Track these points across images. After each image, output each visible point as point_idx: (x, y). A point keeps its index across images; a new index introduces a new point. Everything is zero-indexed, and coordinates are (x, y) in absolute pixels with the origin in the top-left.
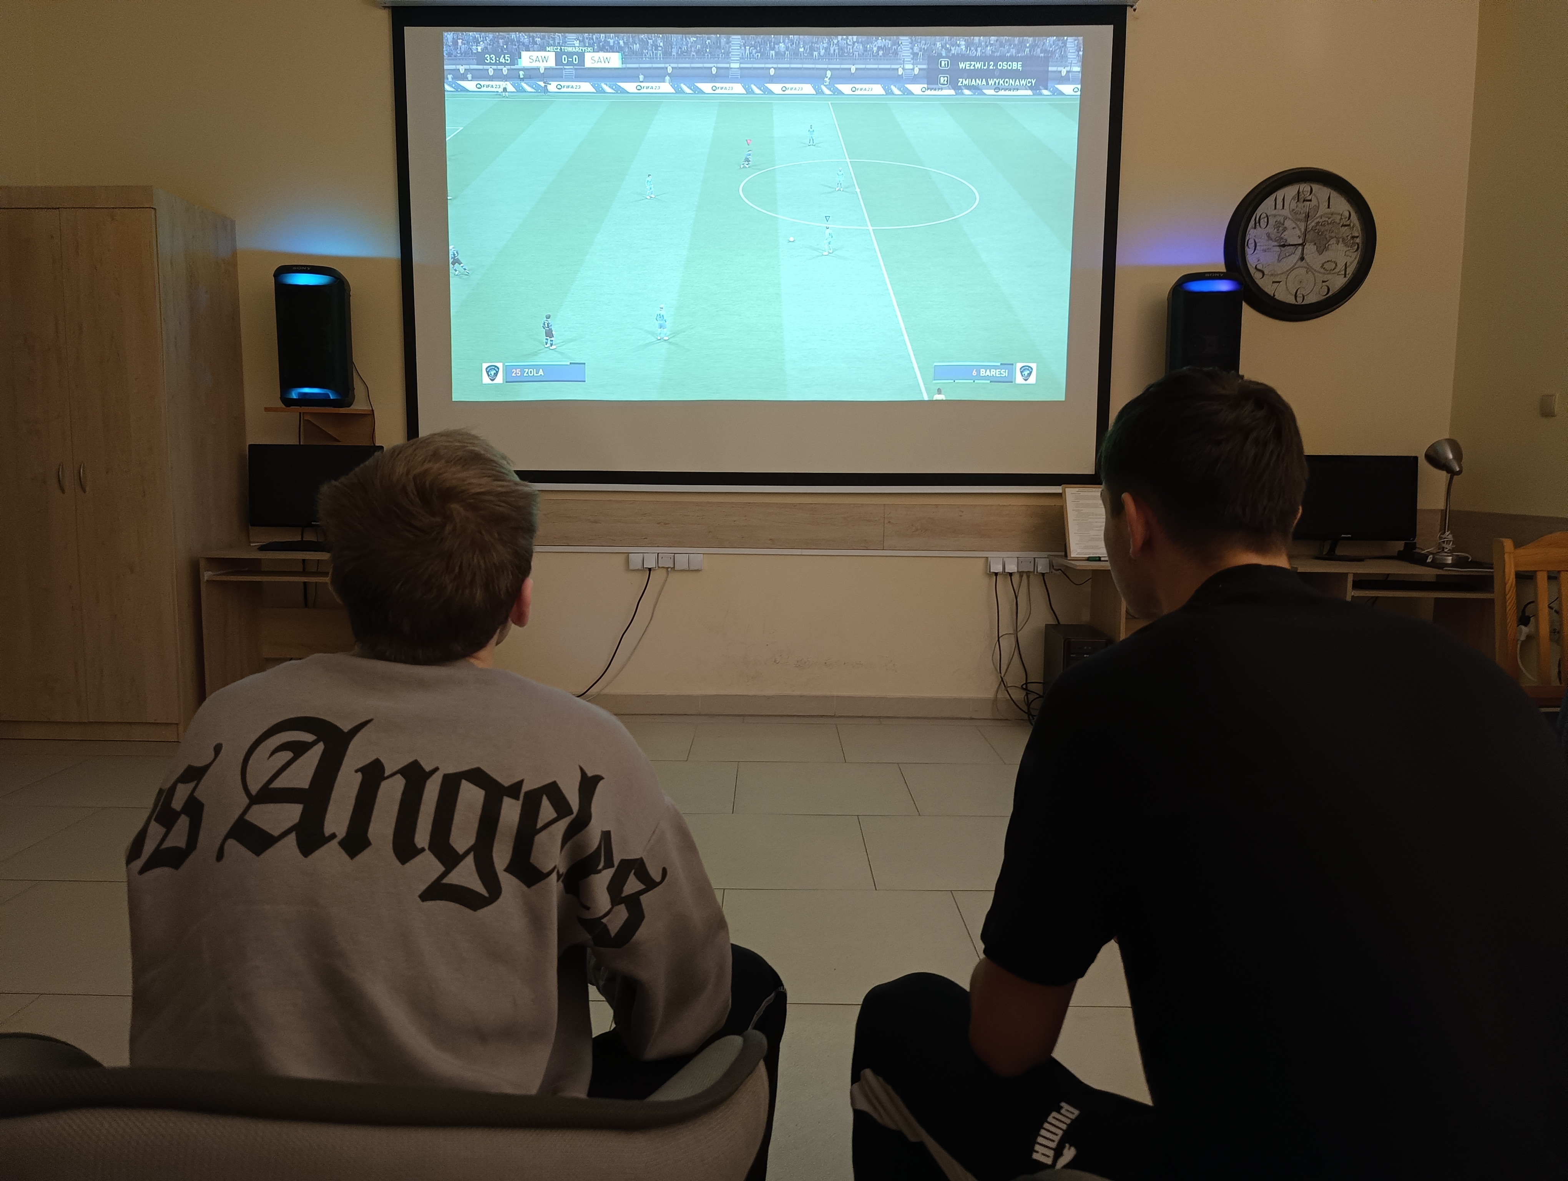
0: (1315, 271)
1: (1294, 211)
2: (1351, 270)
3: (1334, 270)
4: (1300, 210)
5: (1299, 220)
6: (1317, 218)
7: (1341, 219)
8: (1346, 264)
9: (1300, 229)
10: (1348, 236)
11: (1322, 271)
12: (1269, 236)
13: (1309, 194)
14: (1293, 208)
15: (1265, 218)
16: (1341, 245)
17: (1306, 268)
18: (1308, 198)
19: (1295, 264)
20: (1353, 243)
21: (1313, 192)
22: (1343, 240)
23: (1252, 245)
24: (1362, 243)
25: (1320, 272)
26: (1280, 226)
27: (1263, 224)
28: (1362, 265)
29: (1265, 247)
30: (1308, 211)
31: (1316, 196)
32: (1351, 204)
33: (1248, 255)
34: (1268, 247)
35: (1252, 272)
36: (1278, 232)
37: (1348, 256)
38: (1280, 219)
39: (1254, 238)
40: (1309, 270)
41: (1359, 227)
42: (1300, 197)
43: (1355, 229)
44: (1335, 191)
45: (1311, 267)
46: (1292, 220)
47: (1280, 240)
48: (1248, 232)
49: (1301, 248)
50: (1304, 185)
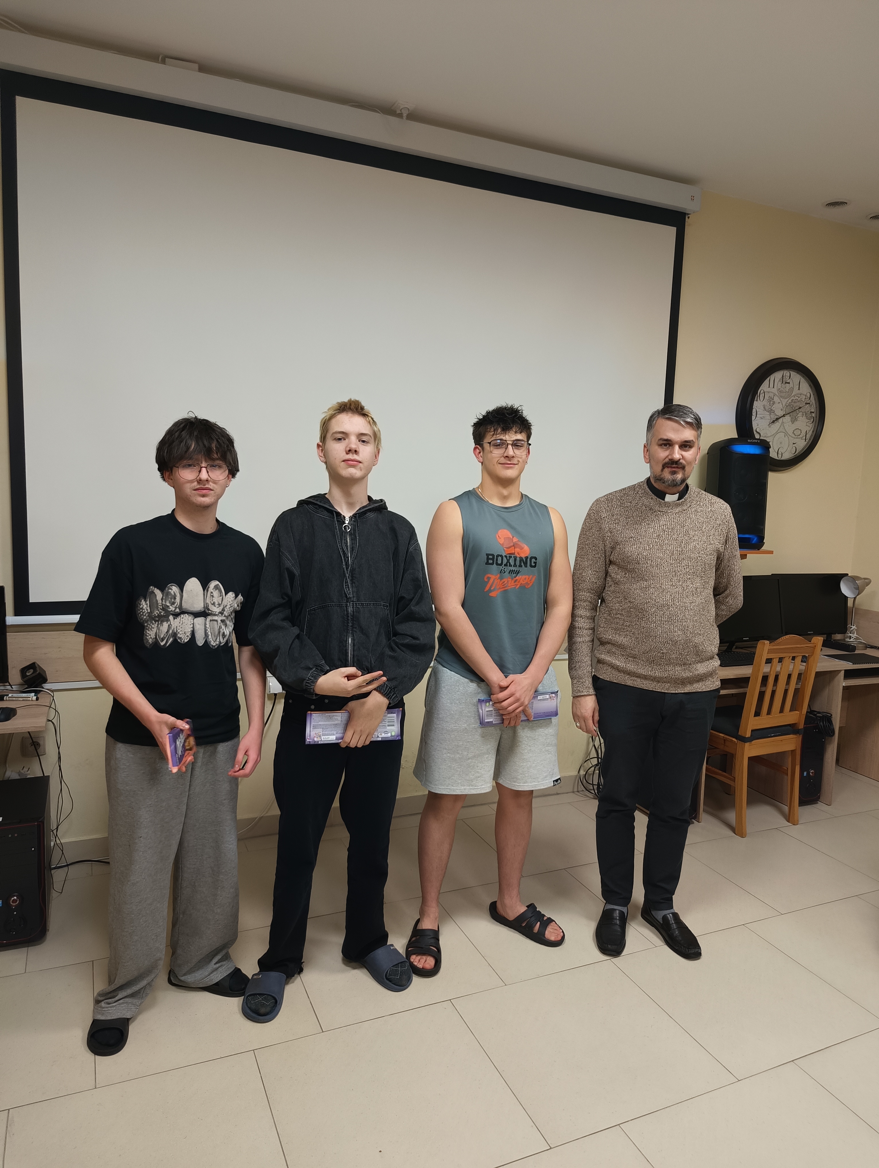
0: (789, 435)
1: (780, 390)
2: (808, 436)
3: (799, 435)
4: (783, 390)
5: (781, 397)
6: (792, 396)
7: (806, 398)
8: (806, 432)
9: (782, 404)
10: (808, 412)
11: (793, 436)
12: (764, 408)
13: (788, 378)
14: (779, 388)
15: (762, 393)
16: (804, 417)
17: (784, 433)
18: (788, 381)
19: (778, 430)
20: (811, 417)
21: (791, 377)
22: (806, 414)
23: (754, 414)
24: (816, 417)
25: (792, 437)
26: (771, 399)
27: (762, 398)
28: (816, 433)
29: (761, 416)
30: (788, 391)
31: (792, 381)
32: (811, 388)
33: (753, 421)
34: (765, 415)
35: (755, 434)
36: (770, 405)
37: (808, 426)
38: (772, 395)
39: (756, 408)
40: (786, 435)
41: (815, 405)
42: (783, 380)
43: (812, 406)
44: (803, 377)
45: (787, 433)
46: (778, 397)
47: (771, 411)
48: (754, 404)
49: (782, 418)
50: (786, 371)
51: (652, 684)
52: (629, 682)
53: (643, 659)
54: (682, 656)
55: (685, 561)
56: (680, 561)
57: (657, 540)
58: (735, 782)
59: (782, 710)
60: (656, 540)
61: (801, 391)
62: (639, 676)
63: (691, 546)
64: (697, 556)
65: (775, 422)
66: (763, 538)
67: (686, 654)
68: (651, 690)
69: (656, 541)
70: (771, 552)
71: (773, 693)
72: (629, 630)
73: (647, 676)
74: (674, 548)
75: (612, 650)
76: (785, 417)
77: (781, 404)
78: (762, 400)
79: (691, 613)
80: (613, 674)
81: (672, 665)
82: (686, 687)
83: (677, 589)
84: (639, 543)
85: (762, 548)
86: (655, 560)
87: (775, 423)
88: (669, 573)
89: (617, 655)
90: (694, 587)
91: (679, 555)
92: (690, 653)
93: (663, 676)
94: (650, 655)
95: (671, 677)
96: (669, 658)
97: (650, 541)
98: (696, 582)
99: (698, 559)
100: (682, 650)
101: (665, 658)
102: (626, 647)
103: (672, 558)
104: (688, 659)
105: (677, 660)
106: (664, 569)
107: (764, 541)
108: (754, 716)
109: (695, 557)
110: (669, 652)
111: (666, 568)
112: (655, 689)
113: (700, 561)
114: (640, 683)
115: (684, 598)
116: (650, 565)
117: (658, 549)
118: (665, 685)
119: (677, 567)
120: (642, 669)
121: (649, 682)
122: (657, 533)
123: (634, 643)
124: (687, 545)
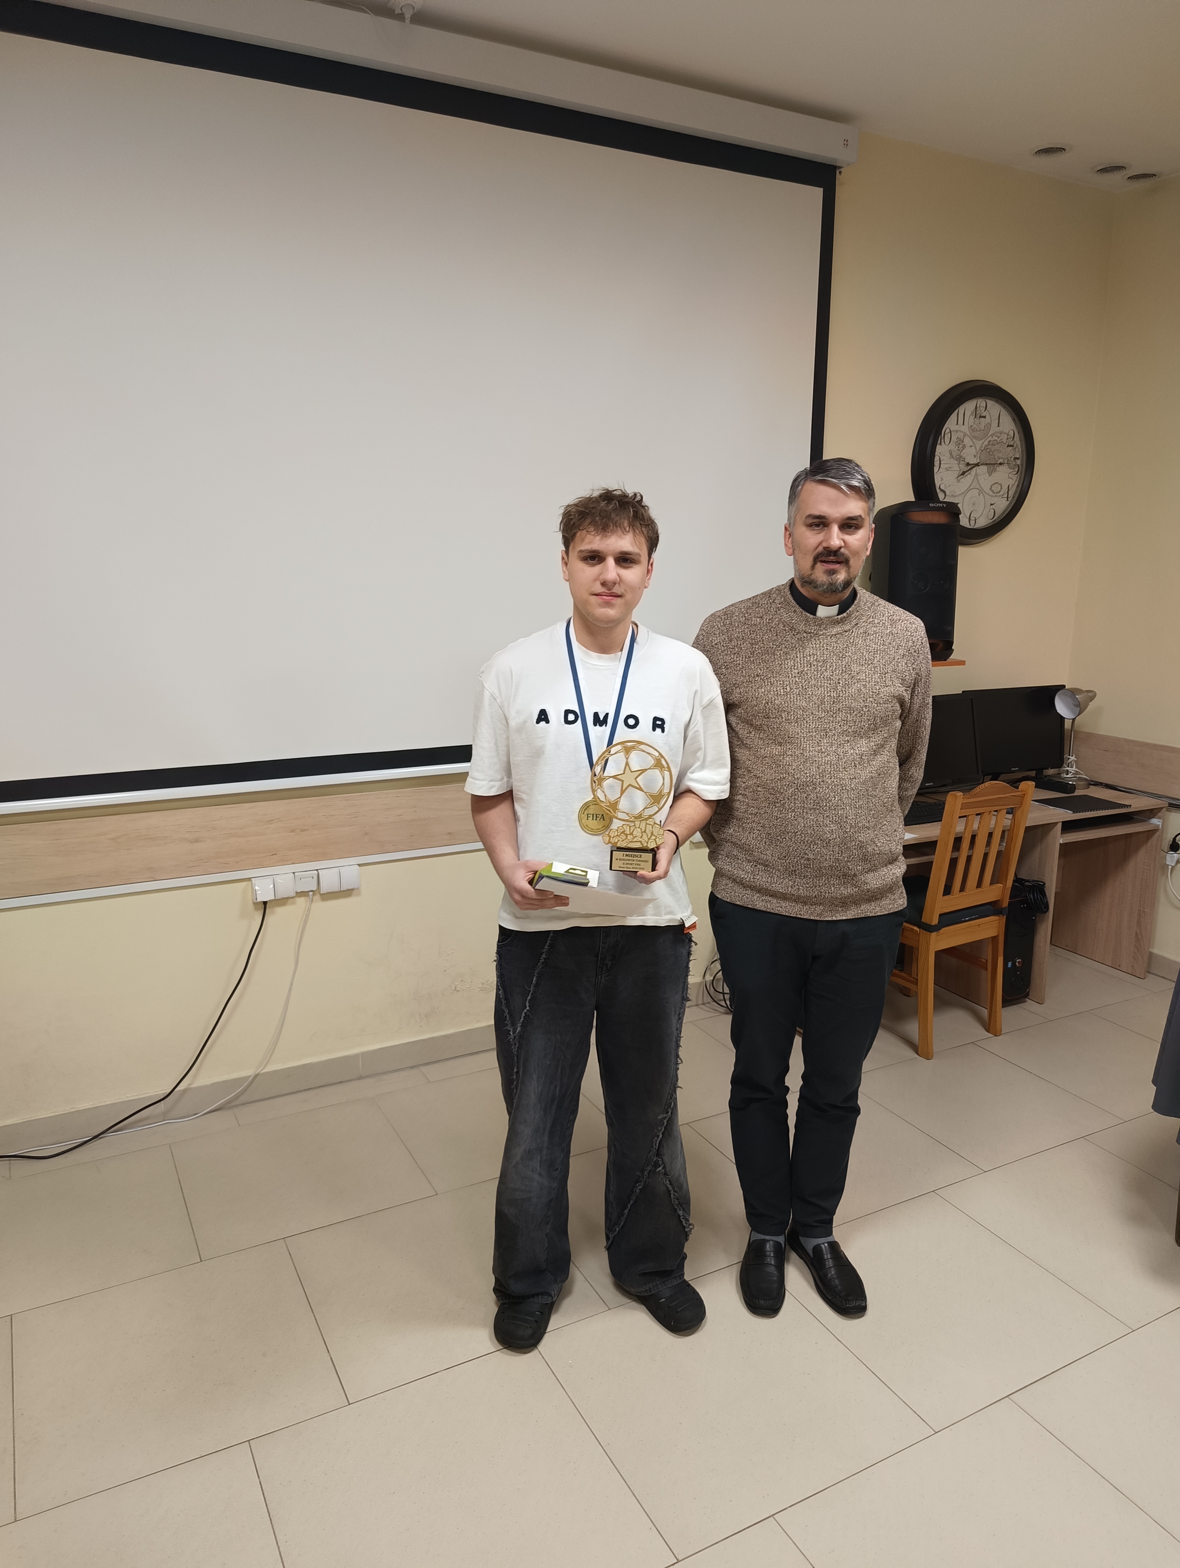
0: (985, 492)
1: (972, 428)
2: (1011, 493)
3: (999, 492)
4: (976, 426)
5: (975, 437)
6: (989, 437)
7: (1007, 439)
8: (1008, 487)
9: (976, 448)
10: (1011, 457)
11: (991, 493)
12: (951, 454)
13: (984, 409)
14: (971, 424)
15: (948, 433)
16: (1006, 466)
17: (979, 489)
18: (982, 415)
19: (971, 485)
20: (1015, 465)
21: (988, 409)
22: (1008, 461)
23: (937, 463)
24: (1022, 465)
25: (988, 495)
26: (960, 442)
27: (947, 440)
28: (1022, 488)
29: (947, 466)
30: (983, 428)
31: (989, 414)
32: (1015, 423)
33: (935, 474)
34: (950, 465)
35: (938, 492)
36: (959, 450)
37: (1010, 478)
38: (961, 435)
39: (939, 455)
40: (981, 492)
41: (1020, 448)
42: (977, 413)
43: (1017, 450)
44: (1004, 408)
45: (983, 489)
46: (970, 438)
47: (960, 459)
48: (937, 449)
49: (975, 468)
50: (981, 400)
51: (795, 906)
52: (760, 903)
53: (779, 868)
54: (839, 864)
55: (842, 714)
56: (834, 714)
57: (799, 679)
58: (917, 985)
59: (979, 885)
60: (797, 679)
61: (1001, 428)
62: (774, 895)
63: (853, 690)
64: (862, 706)
65: (966, 474)
66: (952, 643)
67: (846, 859)
68: (794, 917)
69: (796, 681)
70: (962, 663)
71: (969, 859)
72: (756, 821)
73: (786, 894)
74: (826, 692)
75: (733, 853)
76: (980, 467)
77: (973, 447)
78: (947, 441)
79: (853, 795)
80: (735, 892)
81: (825, 877)
82: (849, 910)
83: (829, 757)
84: (769, 684)
85: (951, 657)
86: (794, 711)
87: (966, 476)
88: (816, 732)
89: (741, 860)
90: (856, 754)
91: (833, 704)
92: (853, 858)
93: (811, 894)
94: (789, 862)
95: (824, 896)
96: (818, 867)
97: (787, 681)
98: (859, 746)
99: (863, 710)
100: (839, 853)
101: (811, 867)
102: (753, 847)
103: (821, 708)
104: (851, 867)
105: (832, 870)
106: (808, 726)
107: (953, 648)
108: (943, 896)
109: (859, 707)
110: (818, 858)
111: (811, 724)
112: (801, 914)
113: (866, 713)
114: (777, 905)
115: (840, 771)
116: (785, 720)
117: (799, 694)
118: (816, 907)
119: (829, 723)
120: (778, 883)
121: (790, 904)
122: (799, 668)
123: (765, 841)
124: (847, 687)
